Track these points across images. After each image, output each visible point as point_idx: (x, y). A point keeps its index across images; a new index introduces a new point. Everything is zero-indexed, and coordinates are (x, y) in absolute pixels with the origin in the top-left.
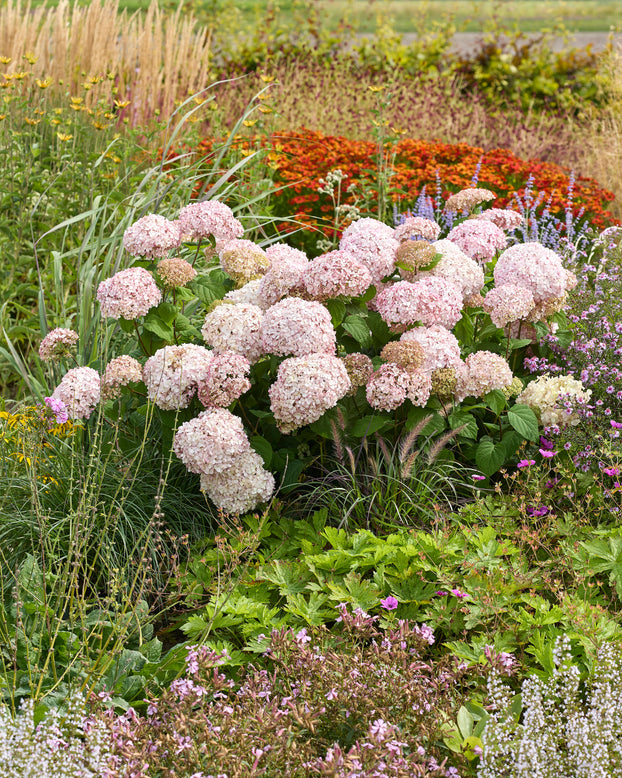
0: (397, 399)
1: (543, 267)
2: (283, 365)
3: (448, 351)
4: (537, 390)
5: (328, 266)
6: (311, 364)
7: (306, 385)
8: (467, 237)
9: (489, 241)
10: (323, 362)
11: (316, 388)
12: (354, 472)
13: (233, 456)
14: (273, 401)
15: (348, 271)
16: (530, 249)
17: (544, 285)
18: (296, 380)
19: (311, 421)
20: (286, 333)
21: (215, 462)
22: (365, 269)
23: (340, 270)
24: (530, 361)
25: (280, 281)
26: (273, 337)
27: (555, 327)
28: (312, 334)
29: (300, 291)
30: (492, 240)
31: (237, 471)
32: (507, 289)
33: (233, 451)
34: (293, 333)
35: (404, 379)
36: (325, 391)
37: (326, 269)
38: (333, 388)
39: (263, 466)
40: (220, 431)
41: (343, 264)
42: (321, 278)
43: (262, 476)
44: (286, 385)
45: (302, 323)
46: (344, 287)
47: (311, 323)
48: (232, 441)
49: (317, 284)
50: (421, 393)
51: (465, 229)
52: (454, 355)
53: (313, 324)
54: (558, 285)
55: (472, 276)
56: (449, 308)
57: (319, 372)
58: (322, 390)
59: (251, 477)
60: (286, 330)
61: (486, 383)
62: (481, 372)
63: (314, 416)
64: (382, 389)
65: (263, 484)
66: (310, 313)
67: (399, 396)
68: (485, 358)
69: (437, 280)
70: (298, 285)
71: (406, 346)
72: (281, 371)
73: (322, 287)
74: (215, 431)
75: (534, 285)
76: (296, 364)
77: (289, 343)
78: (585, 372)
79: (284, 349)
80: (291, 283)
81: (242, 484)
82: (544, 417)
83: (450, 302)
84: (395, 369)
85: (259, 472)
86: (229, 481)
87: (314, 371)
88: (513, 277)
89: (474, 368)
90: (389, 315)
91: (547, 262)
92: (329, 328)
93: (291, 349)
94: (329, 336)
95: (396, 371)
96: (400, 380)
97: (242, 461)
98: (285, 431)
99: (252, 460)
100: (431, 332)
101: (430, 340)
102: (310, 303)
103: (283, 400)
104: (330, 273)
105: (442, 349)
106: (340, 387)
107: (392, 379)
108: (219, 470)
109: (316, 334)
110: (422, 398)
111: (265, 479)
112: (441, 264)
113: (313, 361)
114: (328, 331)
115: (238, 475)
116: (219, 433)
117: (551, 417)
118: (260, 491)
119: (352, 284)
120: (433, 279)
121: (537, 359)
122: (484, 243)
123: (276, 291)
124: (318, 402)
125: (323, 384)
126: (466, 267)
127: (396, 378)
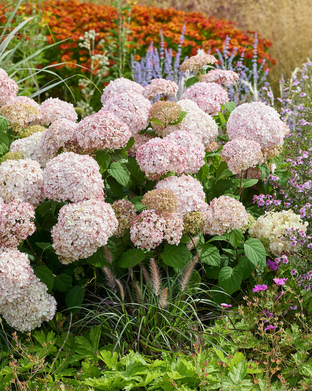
0: (156, 241)
1: (267, 122)
2: (62, 210)
3: (196, 197)
4: (266, 224)
5: (96, 125)
6: (86, 210)
7: (82, 228)
8: (198, 97)
9: (215, 99)
10: (96, 208)
11: (90, 230)
12: (123, 298)
13: (22, 288)
14: (55, 240)
15: (112, 129)
16: (256, 108)
17: (268, 137)
18: (73, 224)
19: (86, 257)
20: (64, 184)
21: (6, 294)
22: (125, 127)
23: (105, 128)
24: (257, 197)
25: (57, 136)
26: (53, 186)
27: (274, 167)
28: (85, 184)
29: (73, 146)
30: (217, 99)
31: (26, 298)
32: (241, 142)
33: (21, 285)
34: (69, 184)
35: (162, 224)
36: (98, 233)
37: (94, 128)
38: (104, 230)
39: (48, 292)
40: (10, 267)
41: (108, 122)
42: (90, 135)
43: (46, 302)
44: (66, 228)
45: (76, 175)
46: (108, 142)
47: (83, 175)
48: (20, 277)
49: (87, 140)
50: (176, 234)
51: (197, 90)
52: (200, 201)
53: (85, 176)
54: (278, 136)
55: (209, 129)
56: (195, 157)
57: (92, 217)
58: (95, 232)
59: (37, 303)
60: (63, 181)
61: (227, 225)
62: (224, 216)
63: (88, 253)
64: (143, 232)
65: (47, 307)
66: (82, 166)
67: (157, 238)
68: (226, 204)
69: (185, 134)
70: (73, 140)
71: (162, 194)
72: (60, 215)
73: (91, 142)
74: (6, 268)
75: (259, 138)
76: (73, 210)
77: (67, 192)
78: (303, 210)
79: (62, 197)
80: (66, 138)
81: (29, 309)
82: (273, 246)
83: (196, 151)
84: (154, 215)
85: (43, 298)
86: (19, 306)
87: (88, 217)
88: (243, 131)
89: (217, 212)
90: (148, 167)
91: (270, 118)
92: (98, 177)
93: (68, 196)
94: (99, 184)
95: (154, 217)
96: (158, 224)
97: (29, 289)
98: (65, 263)
99: (37, 288)
100: (181, 180)
101: (181, 188)
102: (82, 157)
103: (63, 240)
104: (97, 131)
105: (192, 197)
106: (109, 228)
107: (151, 225)
108: (10, 300)
109: (88, 183)
110: (176, 238)
111: (49, 303)
112: (185, 119)
113: (86, 207)
114: (97, 180)
115: (27, 301)
116: (10, 270)
117: (278, 245)
118: (45, 314)
119: (116, 140)
120: (181, 133)
121: (263, 196)
122: (212, 101)
123: (54, 144)
124: (92, 242)
125: (96, 227)
126: (205, 122)
127: (155, 223)
